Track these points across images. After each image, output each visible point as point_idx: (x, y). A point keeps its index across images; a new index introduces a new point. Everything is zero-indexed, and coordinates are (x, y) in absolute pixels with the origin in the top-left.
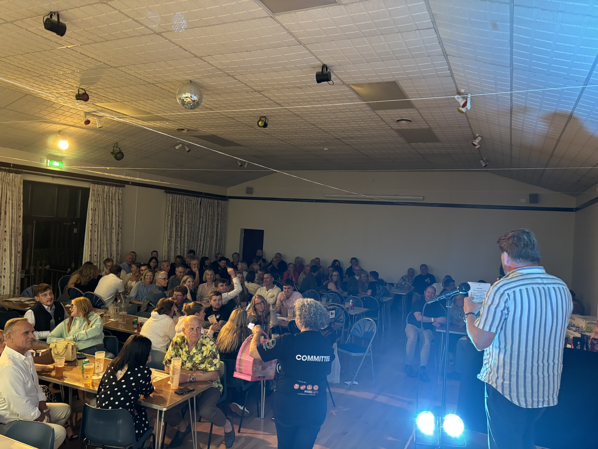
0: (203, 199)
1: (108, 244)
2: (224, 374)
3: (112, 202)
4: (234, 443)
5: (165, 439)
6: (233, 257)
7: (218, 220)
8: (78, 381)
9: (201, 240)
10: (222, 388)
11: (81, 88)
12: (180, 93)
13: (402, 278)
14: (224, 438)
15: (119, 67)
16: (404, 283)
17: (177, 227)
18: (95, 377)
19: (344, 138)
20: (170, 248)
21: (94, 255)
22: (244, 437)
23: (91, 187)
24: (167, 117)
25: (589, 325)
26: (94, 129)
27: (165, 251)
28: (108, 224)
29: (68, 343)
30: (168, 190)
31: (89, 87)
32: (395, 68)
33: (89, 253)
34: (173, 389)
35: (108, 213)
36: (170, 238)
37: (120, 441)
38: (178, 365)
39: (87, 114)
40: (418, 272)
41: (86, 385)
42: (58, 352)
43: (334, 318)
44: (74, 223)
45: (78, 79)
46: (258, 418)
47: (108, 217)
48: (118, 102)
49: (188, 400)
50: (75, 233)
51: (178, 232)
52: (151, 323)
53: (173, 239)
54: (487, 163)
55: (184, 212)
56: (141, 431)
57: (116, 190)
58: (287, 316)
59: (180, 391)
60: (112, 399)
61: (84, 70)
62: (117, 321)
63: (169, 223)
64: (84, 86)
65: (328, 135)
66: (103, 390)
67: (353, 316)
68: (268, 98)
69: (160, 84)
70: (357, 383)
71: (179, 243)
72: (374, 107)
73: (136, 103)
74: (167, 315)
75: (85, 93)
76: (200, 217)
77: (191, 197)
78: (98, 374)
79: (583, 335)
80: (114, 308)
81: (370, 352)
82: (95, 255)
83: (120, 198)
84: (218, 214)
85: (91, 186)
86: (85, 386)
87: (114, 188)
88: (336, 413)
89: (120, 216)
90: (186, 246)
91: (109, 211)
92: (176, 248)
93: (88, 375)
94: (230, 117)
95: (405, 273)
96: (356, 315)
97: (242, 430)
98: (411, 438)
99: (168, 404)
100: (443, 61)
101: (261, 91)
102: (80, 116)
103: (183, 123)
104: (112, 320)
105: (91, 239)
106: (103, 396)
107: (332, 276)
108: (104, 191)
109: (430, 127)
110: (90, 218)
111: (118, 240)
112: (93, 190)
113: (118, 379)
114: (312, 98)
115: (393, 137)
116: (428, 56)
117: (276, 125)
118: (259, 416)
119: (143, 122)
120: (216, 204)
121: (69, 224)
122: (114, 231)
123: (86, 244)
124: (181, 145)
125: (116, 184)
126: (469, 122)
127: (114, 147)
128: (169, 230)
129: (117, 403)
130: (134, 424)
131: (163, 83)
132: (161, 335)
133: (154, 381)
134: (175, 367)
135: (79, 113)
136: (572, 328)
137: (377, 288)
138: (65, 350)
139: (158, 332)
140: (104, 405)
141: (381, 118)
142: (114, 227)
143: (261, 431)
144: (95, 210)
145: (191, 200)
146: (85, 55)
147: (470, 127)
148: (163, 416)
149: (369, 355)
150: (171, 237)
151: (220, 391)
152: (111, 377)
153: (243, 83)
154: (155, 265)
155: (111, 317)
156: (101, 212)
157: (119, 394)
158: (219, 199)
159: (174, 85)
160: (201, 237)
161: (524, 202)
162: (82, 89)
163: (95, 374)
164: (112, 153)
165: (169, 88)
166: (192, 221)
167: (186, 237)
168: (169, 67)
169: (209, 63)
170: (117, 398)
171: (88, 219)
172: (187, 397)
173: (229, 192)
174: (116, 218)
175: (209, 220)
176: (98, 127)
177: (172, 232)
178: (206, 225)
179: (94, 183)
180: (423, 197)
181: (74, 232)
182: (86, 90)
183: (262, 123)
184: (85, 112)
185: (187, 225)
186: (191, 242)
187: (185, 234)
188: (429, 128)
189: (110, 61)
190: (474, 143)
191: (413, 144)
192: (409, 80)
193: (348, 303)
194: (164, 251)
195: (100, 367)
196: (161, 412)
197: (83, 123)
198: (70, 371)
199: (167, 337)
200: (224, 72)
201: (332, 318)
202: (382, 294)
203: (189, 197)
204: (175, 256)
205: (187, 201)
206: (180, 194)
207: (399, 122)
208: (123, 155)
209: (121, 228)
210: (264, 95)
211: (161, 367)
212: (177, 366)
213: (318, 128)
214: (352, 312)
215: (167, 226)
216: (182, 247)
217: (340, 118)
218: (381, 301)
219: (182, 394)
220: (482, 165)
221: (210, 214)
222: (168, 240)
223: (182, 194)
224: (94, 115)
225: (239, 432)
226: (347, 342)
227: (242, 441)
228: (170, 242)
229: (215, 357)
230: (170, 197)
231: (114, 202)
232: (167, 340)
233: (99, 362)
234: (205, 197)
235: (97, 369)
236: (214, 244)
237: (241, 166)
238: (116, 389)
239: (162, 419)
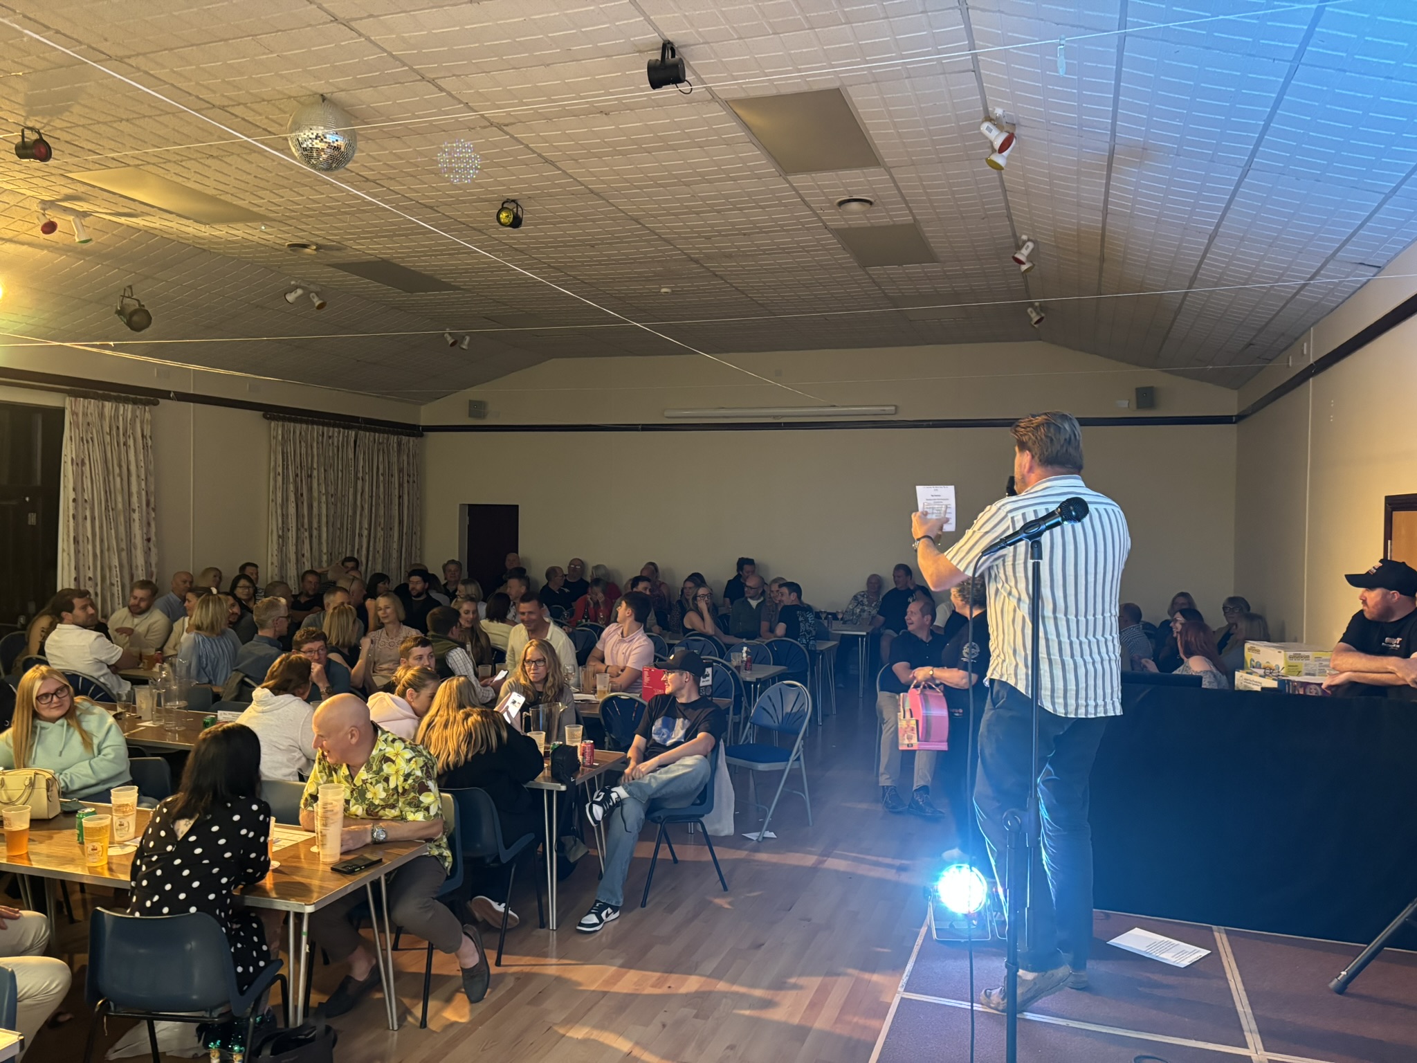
0: (361, 433)
1: (123, 550)
2: (454, 829)
3: (125, 444)
4: (489, 990)
5: (311, 996)
6: (444, 572)
7: (401, 485)
8: (71, 861)
9: (361, 535)
10: (450, 859)
11: (29, 128)
12: (297, 127)
13: (855, 597)
14: (461, 981)
15: (129, 57)
16: (858, 610)
17: (300, 504)
18: (115, 851)
19: (709, 257)
20: (284, 556)
21: (87, 578)
22: (513, 974)
23: (68, 406)
24: (261, 211)
25: (1294, 662)
26: (67, 249)
27: (272, 564)
28: (120, 499)
29: (36, 774)
30: (272, 412)
31: (50, 121)
32: (840, 47)
33: (73, 575)
34: (325, 864)
35: (117, 470)
36: (283, 531)
37: (195, 997)
38: (335, 800)
39: (47, 206)
40: (890, 585)
41: (91, 869)
42: (9, 799)
43: (711, 686)
44: (27, 499)
45: (20, 99)
46: (542, 930)
47: (118, 480)
48: (129, 165)
49: (365, 886)
50: (32, 526)
51: (303, 516)
52: (255, 717)
53: (292, 535)
54: (1043, 315)
55: (315, 466)
56: (251, 969)
57: (133, 412)
58: (595, 692)
59: (345, 865)
60: (168, 887)
61: (36, 71)
62: (161, 727)
63: (279, 494)
64: (37, 118)
65: (671, 250)
66: (144, 868)
67: (750, 683)
68: (522, 144)
69: (241, 106)
70: (772, 835)
71: (307, 542)
72: (787, 165)
73: (179, 170)
74: (294, 695)
75: (41, 141)
76: (357, 478)
77: (331, 429)
78: (122, 844)
79: (1282, 683)
80: (152, 695)
81: (798, 759)
82: (90, 579)
83: (147, 432)
84: (401, 471)
85: (68, 403)
86: (90, 873)
87: (130, 406)
88: (730, 903)
89: (151, 479)
90: (325, 551)
91: (120, 466)
92: (300, 556)
93: (96, 845)
94: (426, 206)
95: (860, 586)
96: (758, 680)
97: (505, 959)
98: (924, 930)
99: (315, 897)
100: (958, 24)
101: (506, 125)
102: (29, 212)
103: (303, 227)
104: (147, 724)
105: (74, 538)
106: (145, 883)
107: (695, 598)
108: (102, 416)
109: (915, 220)
110: (71, 486)
111: (149, 540)
112: (74, 413)
113: (180, 836)
114: (635, 142)
115: (826, 250)
116: (922, 12)
117: (542, 224)
118: (544, 924)
119: (198, 226)
120: (393, 447)
121: (14, 503)
122: (136, 516)
123: (63, 550)
124: (299, 292)
125: (132, 398)
126: (1007, 201)
127: (124, 296)
128: (279, 511)
129: (182, 896)
130: (232, 950)
131: (249, 105)
132: (281, 747)
133: (275, 849)
134: (329, 807)
135: (26, 204)
136: (1255, 670)
137: (800, 619)
138: (28, 791)
139: (275, 739)
140: (148, 904)
141: (800, 196)
142: (135, 504)
143: (552, 957)
144: (83, 463)
145: (330, 437)
146: (35, 21)
147: (1009, 217)
148: (305, 929)
149: (796, 765)
150: (285, 528)
151: (443, 866)
152: (163, 833)
153: (461, 102)
154: (248, 595)
155: (143, 719)
156: (99, 468)
157: (186, 873)
158: (402, 434)
159: (280, 109)
160: (361, 528)
161: (1124, 406)
162: (31, 129)
163: (113, 843)
164: (120, 313)
165: (266, 121)
166: (336, 489)
167: (324, 529)
168: (264, 54)
169: (371, 41)
170: (184, 885)
171: (65, 487)
172: (364, 878)
173: (426, 415)
174: (139, 485)
175: (378, 487)
176: (77, 240)
177: (287, 515)
178: (372, 497)
179: (76, 395)
180: (895, 406)
181: (29, 523)
182: (42, 131)
183: (507, 216)
184: (42, 200)
185: (324, 498)
186: (337, 540)
187: (319, 522)
188: (912, 222)
189: (106, 40)
190: (1018, 256)
191: (875, 271)
192: (874, 85)
193: (737, 654)
194: (269, 564)
195: (126, 824)
196: (299, 916)
197: (38, 231)
198: (47, 842)
199: (299, 751)
200: (411, 69)
201: (706, 687)
202: (814, 633)
203: (326, 428)
204: (298, 576)
205: (320, 438)
206: (301, 422)
207: (843, 207)
208: (150, 318)
209: (154, 510)
210: (512, 136)
211: (290, 818)
212: (335, 803)
213: (648, 228)
214: (748, 676)
215: (275, 501)
216: (316, 553)
217: (702, 199)
218: (813, 649)
219: (352, 872)
220: (1031, 320)
221: (381, 471)
222: (279, 537)
223: (307, 422)
224: (66, 209)
225: (498, 963)
226: (744, 741)
227: (510, 983)
228: (283, 541)
229: (423, 789)
230: (277, 428)
231: (131, 442)
232: (298, 757)
233: (124, 812)
234: (366, 430)
235: (119, 832)
236: (395, 546)
237: (453, 344)
238: (178, 862)
239: (304, 938)
